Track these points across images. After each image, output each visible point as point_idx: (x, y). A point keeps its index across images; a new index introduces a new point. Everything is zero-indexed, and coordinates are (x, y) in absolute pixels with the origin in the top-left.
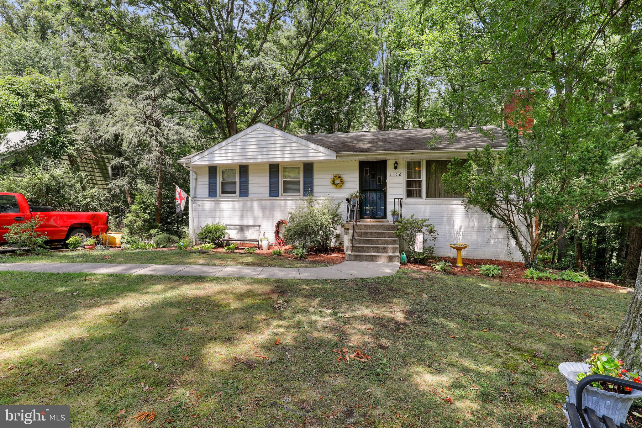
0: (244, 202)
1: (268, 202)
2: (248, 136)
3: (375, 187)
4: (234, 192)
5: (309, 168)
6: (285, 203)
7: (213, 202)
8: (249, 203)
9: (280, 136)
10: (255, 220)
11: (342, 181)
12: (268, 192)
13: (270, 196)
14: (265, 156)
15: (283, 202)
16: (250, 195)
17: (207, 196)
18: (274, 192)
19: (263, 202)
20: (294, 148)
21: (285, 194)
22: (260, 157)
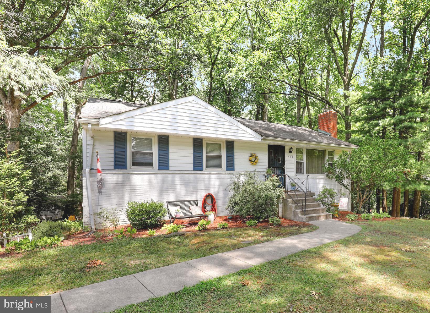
0: (164, 175)
1: (192, 176)
2: (179, 106)
3: (278, 166)
4: (151, 164)
5: (230, 145)
6: (209, 178)
7: (120, 176)
8: (170, 177)
9: (215, 113)
10: (177, 195)
11: (256, 159)
12: (192, 165)
13: (194, 170)
14: (198, 130)
15: (207, 177)
16: (170, 169)
17: (112, 167)
18: (198, 166)
19: (187, 176)
20: (225, 127)
21: (208, 169)
22: (193, 130)
